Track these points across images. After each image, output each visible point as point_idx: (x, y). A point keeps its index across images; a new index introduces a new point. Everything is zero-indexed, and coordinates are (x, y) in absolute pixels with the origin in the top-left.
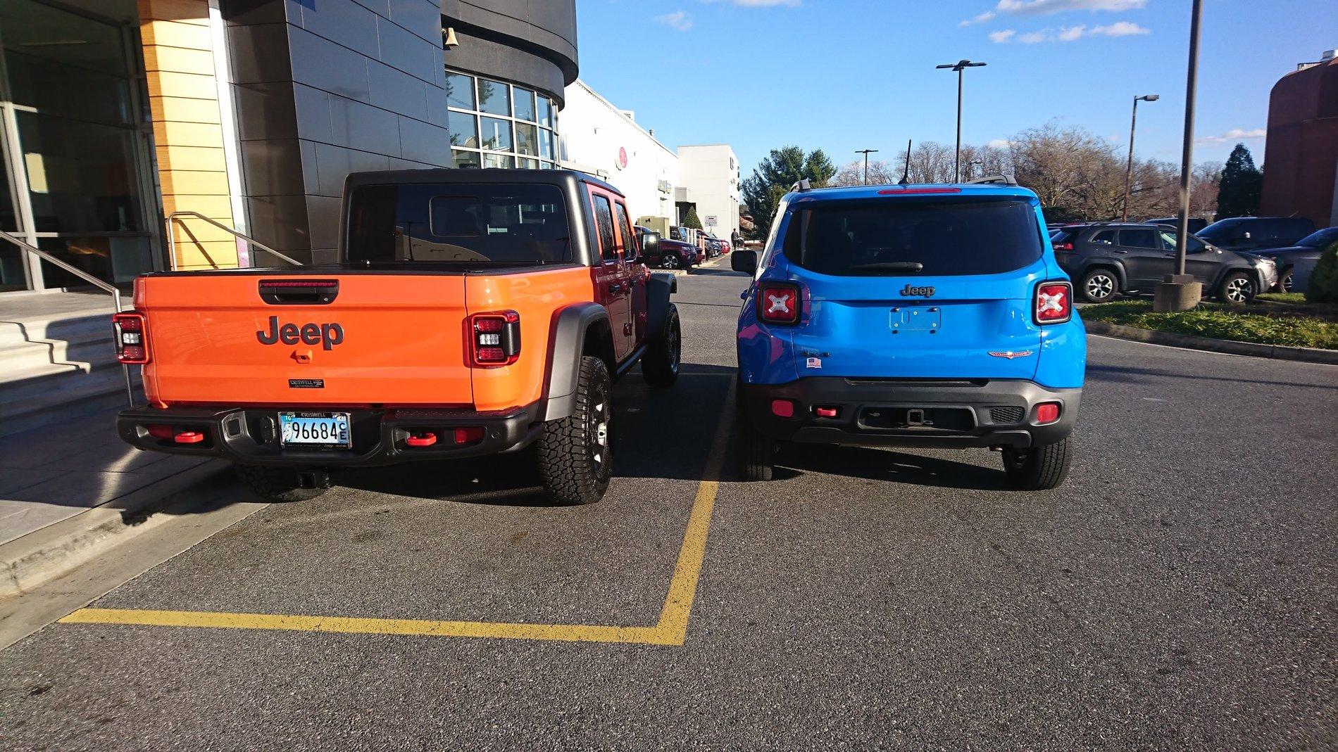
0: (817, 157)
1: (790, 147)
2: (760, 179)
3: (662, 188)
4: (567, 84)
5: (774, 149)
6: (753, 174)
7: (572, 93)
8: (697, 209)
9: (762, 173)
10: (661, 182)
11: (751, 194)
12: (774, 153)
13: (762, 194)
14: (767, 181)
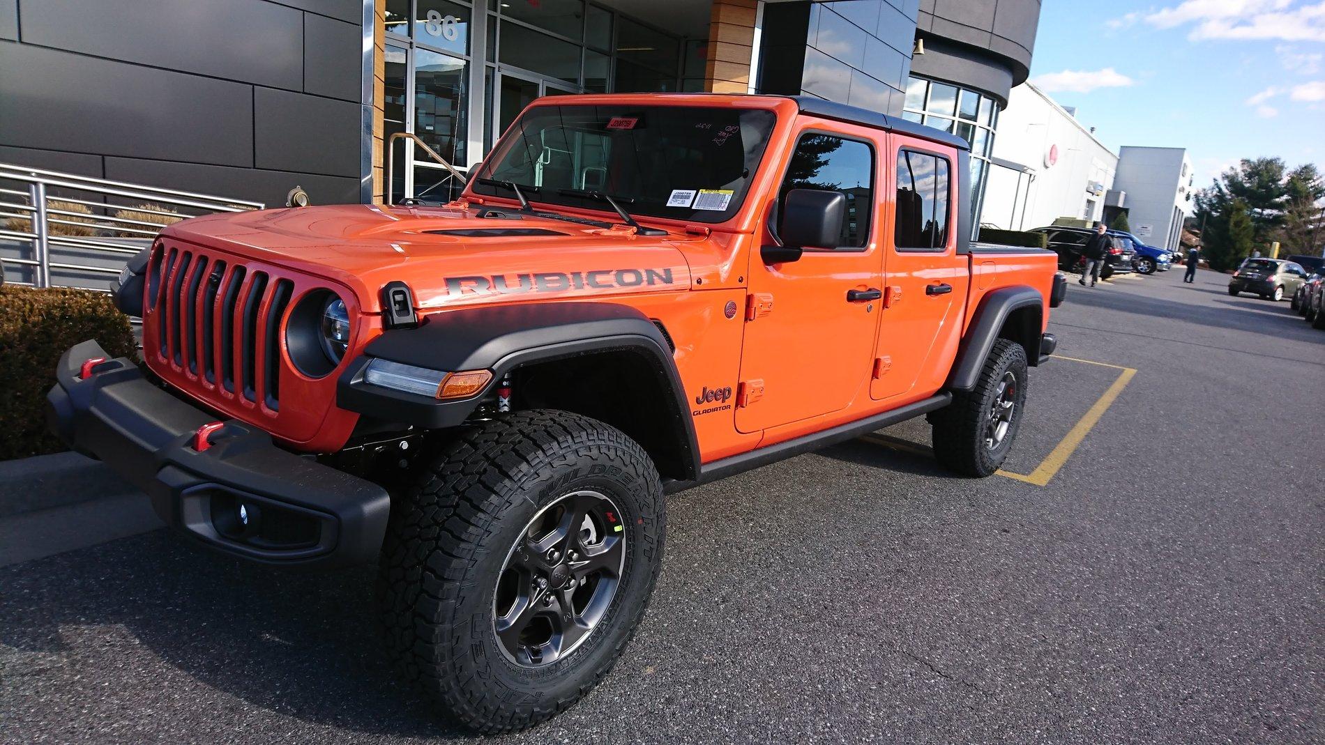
0: (1306, 173)
1: (1269, 158)
2: (1220, 190)
3: (1092, 189)
4: (1013, 86)
5: (1246, 157)
6: (1212, 184)
7: (1017, 95)
8: (1129, 216)
9: (1223, 184)
10: (1091, 183)
11: (1204, 206)
12: (1245, 162)
13: (1218, 208)
14: (1229, 193)
